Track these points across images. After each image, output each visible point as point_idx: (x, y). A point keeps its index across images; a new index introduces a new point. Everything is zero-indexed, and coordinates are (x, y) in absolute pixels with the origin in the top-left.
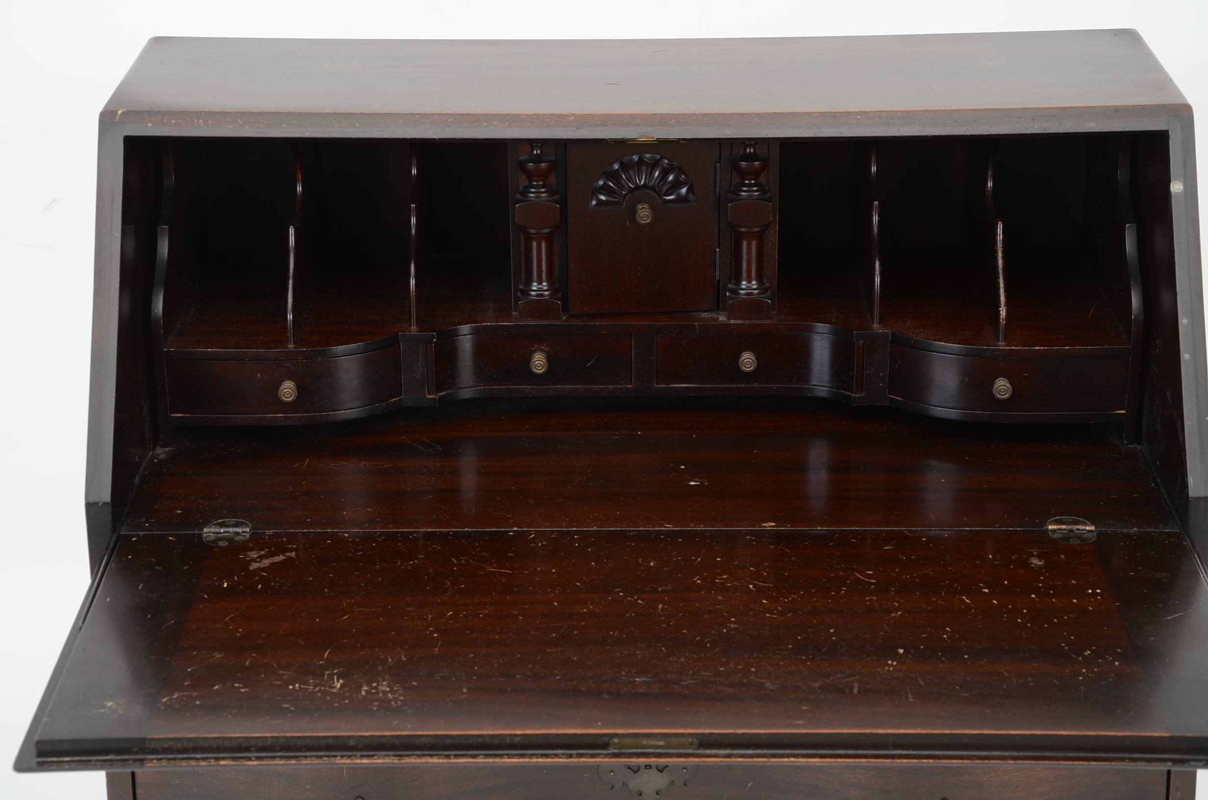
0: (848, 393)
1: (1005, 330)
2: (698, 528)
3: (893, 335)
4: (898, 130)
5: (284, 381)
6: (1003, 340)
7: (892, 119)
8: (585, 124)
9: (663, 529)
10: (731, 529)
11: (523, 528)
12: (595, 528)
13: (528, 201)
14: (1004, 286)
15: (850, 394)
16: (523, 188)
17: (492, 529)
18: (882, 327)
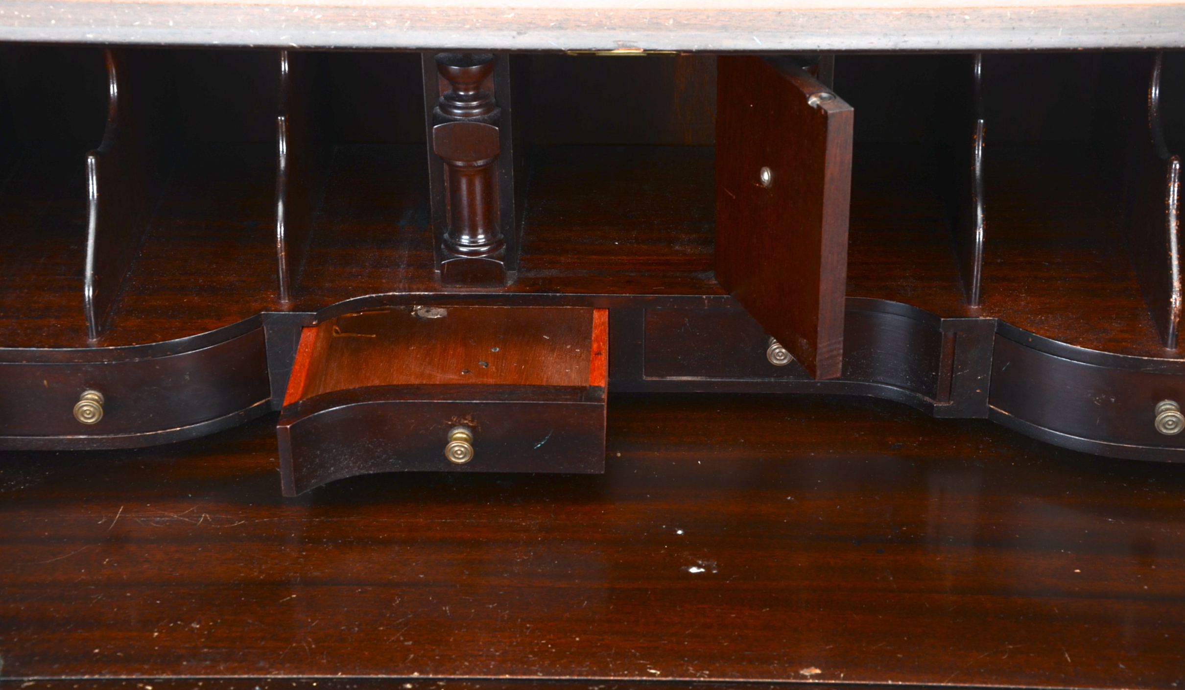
0: (927, 399)
1: (1178, 331)
2: (700, 677)
3: (1000, 325)
4: (1029, 39)
5: (84, 390)
6: (1174, 346)
7: (1021, 20)
8: (532, 26)
9: (645, 678)
10: (751, 680)
11: (428, 674)
12: (540, 676)
13: (450, 121)
14: (1179, 263)
15: (930, 401)
16: (445, 99)
17: (380, 676)
18: (983, 309)
